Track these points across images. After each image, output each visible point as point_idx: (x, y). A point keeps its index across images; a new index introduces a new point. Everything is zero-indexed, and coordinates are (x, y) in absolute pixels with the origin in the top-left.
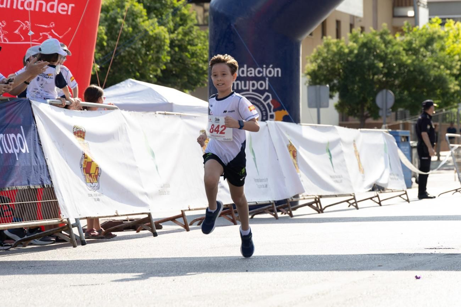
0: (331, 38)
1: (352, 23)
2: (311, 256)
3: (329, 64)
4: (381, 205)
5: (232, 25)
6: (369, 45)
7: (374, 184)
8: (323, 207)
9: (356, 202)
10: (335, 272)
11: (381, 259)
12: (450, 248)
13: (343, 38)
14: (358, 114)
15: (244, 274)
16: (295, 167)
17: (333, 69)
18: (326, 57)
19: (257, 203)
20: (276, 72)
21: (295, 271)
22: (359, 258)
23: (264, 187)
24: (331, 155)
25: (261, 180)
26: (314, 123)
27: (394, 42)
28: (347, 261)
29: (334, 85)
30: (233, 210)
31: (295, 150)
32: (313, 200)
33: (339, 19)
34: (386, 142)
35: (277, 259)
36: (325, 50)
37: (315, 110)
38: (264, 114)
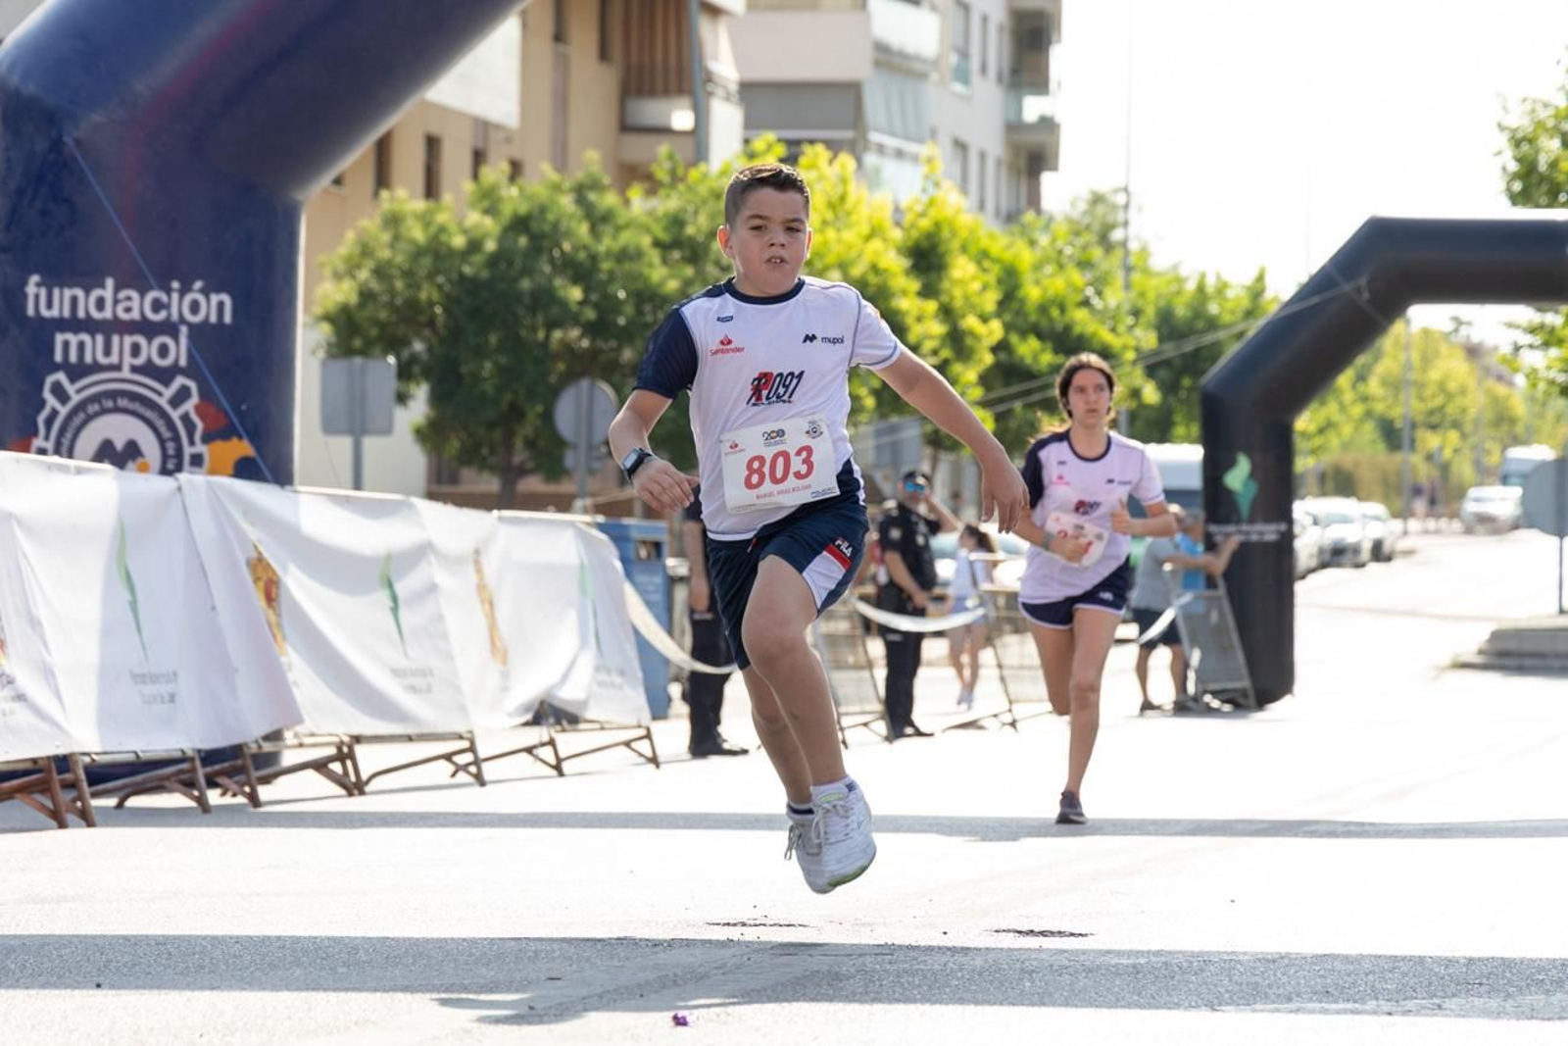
0: (406, 197)
1: (480, 145)
2: (318, 940)
3: (399, 284)
4: (561, 774)
5: (66, 139)
6: (534, 226)
7: (542, 703)
8: (364, 777)
9: (477, 762)
10: (400, 996)
11: (559, 957)
12: (792, 925)
13: (447, 198)
14: (493, 460)
15: (90, 996)
16: (270, 635)
17: (413, 305)
18: (389, 262)
19: (138, 756)
20: (215, 306)
21: (264, 989)
22: (484, 949)
23: (163, 702)
24: (395, 599)
25: (154, 679)
26: (340, 486)
27: (623, 216)
28: (442, 961)
29: (414, 359)
30: (56, 778)
31: (275, 579)
32: (332, 751)
33: (435, 130)
34: (586, 561)
35: (205, 947)
36: (386, 237)
37: (345, 443)
38: (171, 451)
